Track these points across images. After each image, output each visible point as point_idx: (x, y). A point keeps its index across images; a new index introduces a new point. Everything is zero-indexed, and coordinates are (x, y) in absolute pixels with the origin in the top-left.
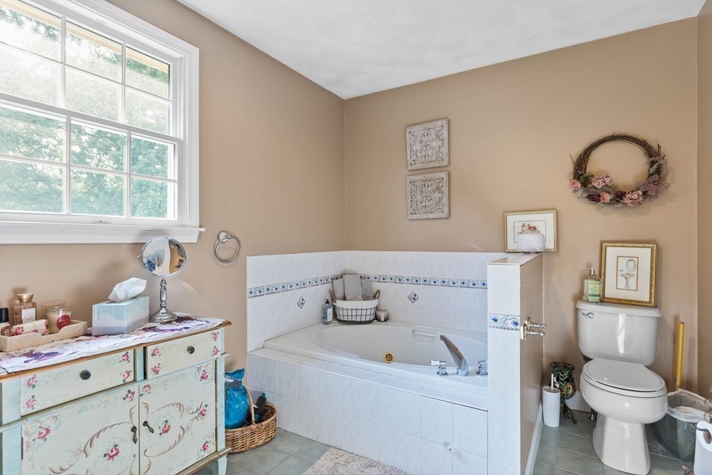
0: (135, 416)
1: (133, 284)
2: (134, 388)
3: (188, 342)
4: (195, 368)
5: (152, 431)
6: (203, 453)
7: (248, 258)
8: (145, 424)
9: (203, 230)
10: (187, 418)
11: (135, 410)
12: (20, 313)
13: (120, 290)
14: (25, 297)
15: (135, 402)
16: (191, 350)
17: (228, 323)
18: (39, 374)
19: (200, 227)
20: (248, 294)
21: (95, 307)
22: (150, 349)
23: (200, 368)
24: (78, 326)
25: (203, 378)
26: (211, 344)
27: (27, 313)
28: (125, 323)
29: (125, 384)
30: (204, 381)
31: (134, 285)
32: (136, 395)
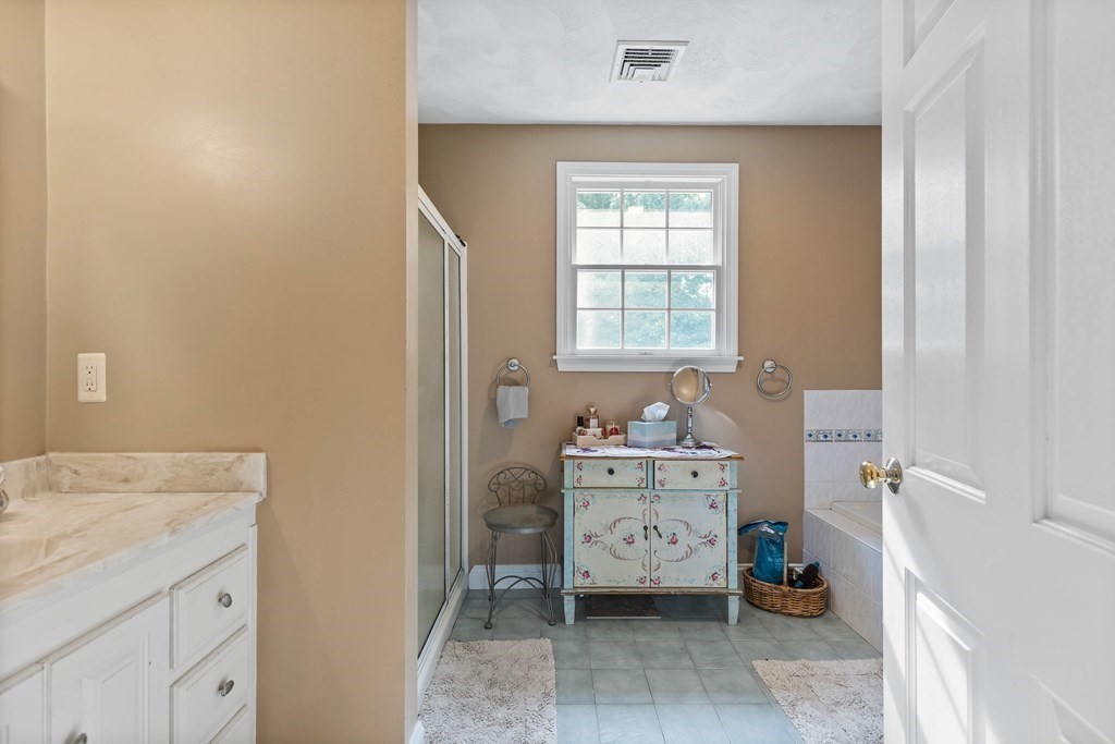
0: (647, 517)
1: (659, 407)
2: (646, 493)
3: (694, 466)
4: (703, 494)
5: (660, 536)
6: (711, 582)
7: (805, 392)
8: (655, 528)
9: (741, 358)
10: (695, 541)
11: (647, 512)
12: (588, 420)
13: (648, 411)
14: (592, 410)
15: (647, 506)
16: (695, 474)
17: (741, 458)
18: (584, 461)
19: (739, 355)
20: (806, 437)
21: (629, 423)
22: (657, 463)
23: (708, 496)
24: (620, 438)
25: (712, 506)
26: (718, 475)
27: (593, 422)
28: (647, 439)
29: (639, 488)
30: (713, 510)
31: (659, 410)
32: (648, 500)
